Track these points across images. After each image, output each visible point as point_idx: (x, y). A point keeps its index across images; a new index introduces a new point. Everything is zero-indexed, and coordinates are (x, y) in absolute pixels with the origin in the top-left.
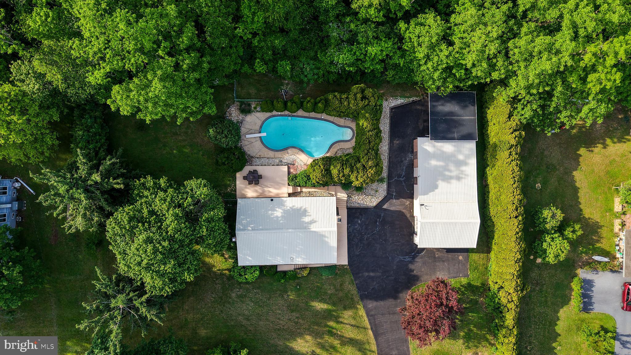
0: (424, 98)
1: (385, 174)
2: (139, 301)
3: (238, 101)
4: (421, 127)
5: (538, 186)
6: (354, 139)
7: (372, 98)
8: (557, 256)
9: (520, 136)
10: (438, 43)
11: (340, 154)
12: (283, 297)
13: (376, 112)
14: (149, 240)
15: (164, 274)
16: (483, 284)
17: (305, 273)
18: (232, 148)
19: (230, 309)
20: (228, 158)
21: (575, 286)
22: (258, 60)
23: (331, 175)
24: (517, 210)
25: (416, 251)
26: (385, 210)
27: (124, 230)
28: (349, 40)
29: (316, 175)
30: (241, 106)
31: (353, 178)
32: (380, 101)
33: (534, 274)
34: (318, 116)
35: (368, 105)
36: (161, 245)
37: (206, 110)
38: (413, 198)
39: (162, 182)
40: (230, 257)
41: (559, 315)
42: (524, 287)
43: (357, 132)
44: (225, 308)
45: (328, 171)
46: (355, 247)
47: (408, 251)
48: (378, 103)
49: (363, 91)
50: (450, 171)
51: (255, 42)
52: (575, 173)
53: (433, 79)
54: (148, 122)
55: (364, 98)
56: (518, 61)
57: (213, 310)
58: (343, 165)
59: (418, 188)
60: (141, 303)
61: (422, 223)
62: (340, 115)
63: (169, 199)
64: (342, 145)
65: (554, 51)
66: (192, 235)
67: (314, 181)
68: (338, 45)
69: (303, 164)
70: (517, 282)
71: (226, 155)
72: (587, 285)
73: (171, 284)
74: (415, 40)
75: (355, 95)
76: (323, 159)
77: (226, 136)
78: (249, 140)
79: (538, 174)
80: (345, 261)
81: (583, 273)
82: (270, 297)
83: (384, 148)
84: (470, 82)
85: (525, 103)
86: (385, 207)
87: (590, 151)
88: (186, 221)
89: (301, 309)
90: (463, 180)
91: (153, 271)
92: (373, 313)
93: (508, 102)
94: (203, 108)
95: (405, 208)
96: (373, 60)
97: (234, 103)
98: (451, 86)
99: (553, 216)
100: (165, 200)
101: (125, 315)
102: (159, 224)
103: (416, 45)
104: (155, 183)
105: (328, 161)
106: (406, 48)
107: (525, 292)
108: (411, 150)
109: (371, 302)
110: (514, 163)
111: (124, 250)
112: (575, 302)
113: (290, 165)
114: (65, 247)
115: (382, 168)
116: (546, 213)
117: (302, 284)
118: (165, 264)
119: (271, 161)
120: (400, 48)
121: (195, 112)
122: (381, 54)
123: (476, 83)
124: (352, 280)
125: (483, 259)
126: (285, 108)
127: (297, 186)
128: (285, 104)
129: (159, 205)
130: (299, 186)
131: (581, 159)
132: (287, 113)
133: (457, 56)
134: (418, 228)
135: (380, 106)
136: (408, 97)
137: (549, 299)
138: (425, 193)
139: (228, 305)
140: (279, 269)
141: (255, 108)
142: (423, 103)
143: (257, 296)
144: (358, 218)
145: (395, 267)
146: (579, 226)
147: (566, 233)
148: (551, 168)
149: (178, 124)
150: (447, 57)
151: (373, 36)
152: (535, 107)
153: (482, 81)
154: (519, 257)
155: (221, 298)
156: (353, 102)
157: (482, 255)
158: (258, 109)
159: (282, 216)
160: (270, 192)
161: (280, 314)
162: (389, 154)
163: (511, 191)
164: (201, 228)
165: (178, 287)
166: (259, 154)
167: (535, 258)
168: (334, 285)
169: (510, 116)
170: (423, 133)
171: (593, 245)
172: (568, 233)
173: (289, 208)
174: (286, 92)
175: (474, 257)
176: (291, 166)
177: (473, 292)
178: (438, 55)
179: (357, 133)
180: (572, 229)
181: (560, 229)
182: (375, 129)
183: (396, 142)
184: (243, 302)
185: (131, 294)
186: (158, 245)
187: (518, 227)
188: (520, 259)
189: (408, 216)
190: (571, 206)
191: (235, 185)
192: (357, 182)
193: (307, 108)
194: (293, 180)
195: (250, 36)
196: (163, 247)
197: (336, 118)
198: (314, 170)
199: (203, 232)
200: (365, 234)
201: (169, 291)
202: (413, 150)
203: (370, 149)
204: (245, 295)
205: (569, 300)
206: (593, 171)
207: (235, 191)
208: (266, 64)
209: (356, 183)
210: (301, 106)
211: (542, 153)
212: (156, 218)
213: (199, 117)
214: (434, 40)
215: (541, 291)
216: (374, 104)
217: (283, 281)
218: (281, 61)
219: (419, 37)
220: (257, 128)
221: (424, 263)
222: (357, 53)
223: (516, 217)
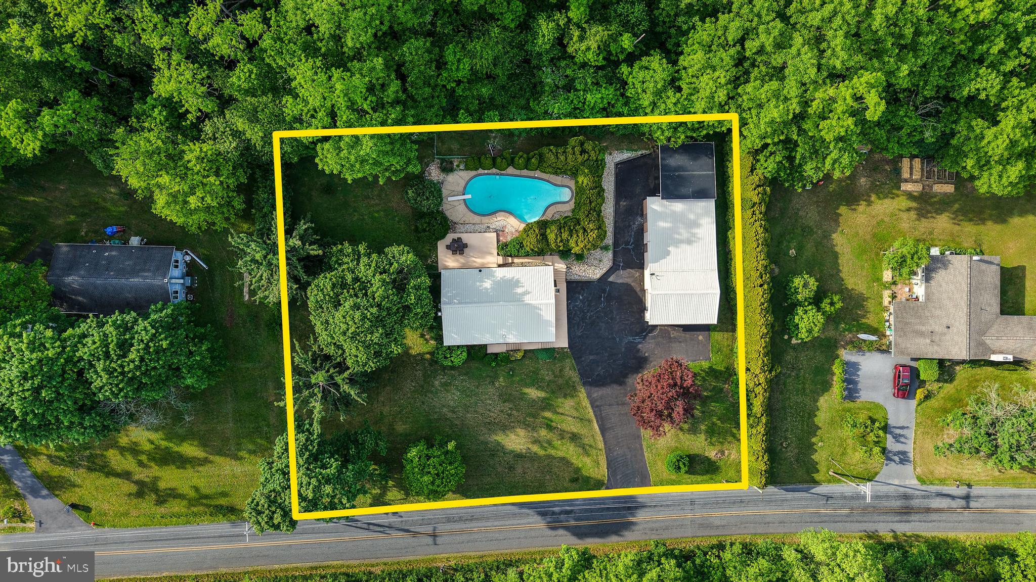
0: (654, 151)
1: (609, 240)
2: (342, 376)
3: (438, 159)
4: (652, 186)
5: (792, 252)
6: (574, 200)
7: (593, 152)
8: (810, 331)
9: (765, 193)
10: (665, 88)
11: (557, 217)
12: (493, 384)
13: (597, 168)
14: (356, 307)
15: (370, 345)
16: (727, 368)
17: (519, 355)
18: (433, 212)
19: (433, 399)
20: (429, 223)
21: (837, 369)
22: (462, 111)
23: (547, 240)
24: (762, 278)
25: (647, 330)
26: (612, 282)
27: (327, 297)
28: (565, 86)
29: (531, 242)
30: (441, 164)
31: (572, 243)
32: (601, 154)
33: (789, 357)
34: (531, 173)
35: (587, 160)
36: (369, 311)
37: (410, 169)
38: (643, 269)
39: (362, 248)
40: (432, 338)
41: (818, 404)
42: (773, 367)
43: (576, 191)
44: (427, 398)
45: (544, 236)
46: (576, 327)
47: (638, 331)
48: (600, 158)
49: (582, 144)
50: (679, 234)
51: (459, 91)
52: (834, 236)
53: (661, 128)
54: (349, 182)
55: (583, 152)
56: (750, 109)
57: (413, 401)
58: (560, 229)
59: (648, 256)
60: (343, 380)
61: (652, 295)
62: (557, 172)
63: (373, 265)
64: (560, 208)
65: (782, 98)
66: (399, 303)
67: (528, 249)
68: (553, 92)
69: (514, 230)
70: (764, 361)
71: (427, 220)
72: (851, 369)
73: (375, 358)
74: (638, 85)
75: (573, 148)
76: (538, 222)
77: (427, 198)
78: (451, 203)
79: (792, 239)
80: (564, 343)
81: (846, 355)
82: (479, 384)
83: (608, 210)
84: (705, 132)
85: (768, 154)
86: (611, 279)
87: (853, 210)
88: (393, 288)
89: (515, 398)
90: (695, 244)
91: (359, 341)
92: (598, 403)
93: (748, 153)
94: (407, 166)
95: (634, 281)
96: (593, 108)
97: (433, 161)
98: (683, 137)
99: (805, 285)
100: (370, 266)
101: (325, 393)
102: (364, 292)
103: (640, 91)
104: (353, 250)
105: (543, 225)
106: (629, 95)
107: (773, 373)
108: (640, 211)
109: (597, 389)
110: (758, 223)
111: (326, 320)
112: (837, 387)
113: (499, 232)
114: (242, 329)
115: (606, 232)
116: (798, 282)
117: (515, 369)
118: (372, 333)
119: (477, 227)
120: (623, 95)
121: (399, 171)
122: (602, 102)
123: (711, 132)
124: (573, 364)
125: (727, 339)
126: (494, 165)
127: (508, 256)
128: (494, 160)
129: (363, 270)
130: (511, 256)
131: (841, 219)
132: (494, 170)
133: (686, 103)
134: (649, 303)
135: (601, 160)
136: (636, 151)
137: (807, 386)
138: (656, 261)
139: (430, 395)
140: (489, 351)
141: (458, 166)
142: (652, 157)
143: (464, 383)
144: (579, 293)
145: (623, 350)
146: (838, 297)
147: (823, 305)
148: (807, 231)
149: (381, 183)
150: (675, 104)
151: (593, 82)
152: (778, 158)
153: (718, 130)
154: (765, 331)
155: (422, 387)
156: (570, 156)
157: (726, 335)
158: (462, 167)
159: (491, 288)
160: (475, 262)
161: (490, 405)
162: (615, 217)
163: (754, 255)
164: (408, 295)
165: (382, 363)
166: (463, 219)
167: (790, 338)
168: (553, 371)
169: (753, 169)
170: (654, 193)
171: (858, 321)
172: (825, 305)
173: (499, 279)
174: (493, 147)
175: (717, 336)
176: (501, 233)
177: (716, 378)
178: (664, 102)
179: (577, 193)
180: (829, 301)
181: (816, 301)
182: (596, 187)
183: (623, 203)
184: (448, 391)
185: (332, 371)
186: (366, 312)
187: (763, 297)
188: (767, 333)
189: (638, 290)
190: (832, 275)
191: (437, 256)
192: (577, 248)
193: (518, 165)
194: (503, 248)
195: (453, 85)
196: (372, 314)
197: (552, 176)
198: (528, 236)
199: (411, 299)
200: (588, 312)
201: (373, 365)
202: (643, 212)
203: (591, 209)
204: (450, 383)
205: (831, 386)
206: (857, 233)
207: (437, 262)
208: (470, 115)
209: (576, 250)
210: (512, 163)
211: (797, 213)
212: (360, 285)
213: (402, 175)
214: (659, 86)
215: (797, 377)
216: (595, 158)
217: (494, 364)
218: (488, 111)
219: (643, 82)
220: (461, 189)
221: (658, 344)
222: (575, 102)
223: (761, 286)
